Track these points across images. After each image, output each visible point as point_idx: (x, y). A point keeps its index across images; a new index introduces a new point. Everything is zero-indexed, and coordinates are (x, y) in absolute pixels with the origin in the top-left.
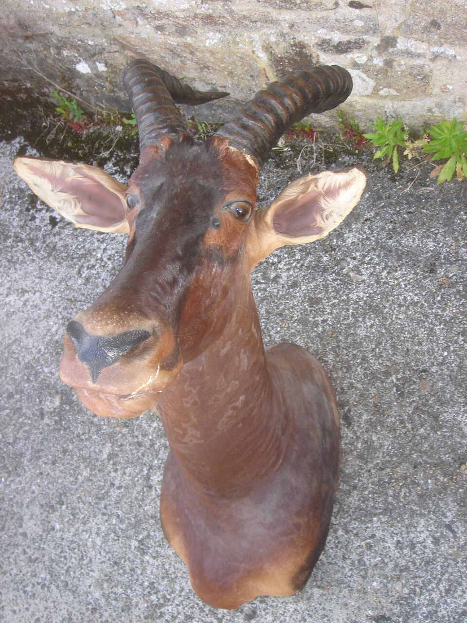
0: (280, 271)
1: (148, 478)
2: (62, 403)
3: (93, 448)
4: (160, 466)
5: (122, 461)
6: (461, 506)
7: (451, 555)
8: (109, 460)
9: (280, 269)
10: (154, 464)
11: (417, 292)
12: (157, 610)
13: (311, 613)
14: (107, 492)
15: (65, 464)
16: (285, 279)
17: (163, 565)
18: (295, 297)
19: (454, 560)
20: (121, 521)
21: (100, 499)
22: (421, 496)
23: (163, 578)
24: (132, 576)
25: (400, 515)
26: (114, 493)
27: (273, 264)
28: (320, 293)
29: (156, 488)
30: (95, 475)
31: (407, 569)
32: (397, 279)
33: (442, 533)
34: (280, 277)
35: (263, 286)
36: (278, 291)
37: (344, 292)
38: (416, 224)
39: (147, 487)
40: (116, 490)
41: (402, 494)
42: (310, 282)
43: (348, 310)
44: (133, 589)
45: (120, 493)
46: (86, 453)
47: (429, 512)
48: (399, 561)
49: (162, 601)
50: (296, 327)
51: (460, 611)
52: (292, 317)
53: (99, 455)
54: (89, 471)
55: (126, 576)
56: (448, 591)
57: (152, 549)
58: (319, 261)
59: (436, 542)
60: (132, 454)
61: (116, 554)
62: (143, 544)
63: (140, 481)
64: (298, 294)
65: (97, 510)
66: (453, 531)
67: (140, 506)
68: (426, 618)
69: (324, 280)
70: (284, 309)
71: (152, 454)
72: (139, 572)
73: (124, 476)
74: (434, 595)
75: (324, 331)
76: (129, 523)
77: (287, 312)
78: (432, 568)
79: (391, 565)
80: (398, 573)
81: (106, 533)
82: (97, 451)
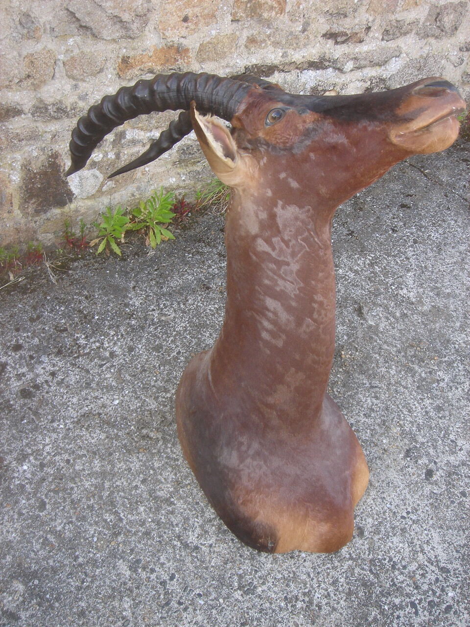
0: (109, 348)
1: (186, 546)
2: (25, 584)
3: (108, 581)
4: (184, 528)
5: (148, 559)
6: (364, 374)
7: (389, 397)
8: (136, 571)
9: (107, 347)
10: (178, 532)
11: (213, 303)
12: (312, 608)
13: (381, 491)
14: (167, 593)
15: (96, 622)
16: (120, 350)
17: (275, 578)
18: (141, 355)
19: (393, 397)
20: (207, 594)
21: (167, 604)
22: (344, 386)
23: (287, 585)
24: (266, 614)
25: (348, 403)
26: (174, 586)
27: (99, 348)
28: (155, 341)
29: (201, 544)
30: (138, 595)
31: (384, 421)
32: (194, 304)
33: (373, 392)
34: (114, 352)
35: (108, 365)
36: (124, 359)
37: (170, 330)
38: (167, 273)
39: (193, 551)
40: (171, 582)
41: (336, 393)
42: (140, 341)
43: (186, 338)
44: (280, 619)
45: (178, 580)
46: (105, 591)
47: (356, 389)
48: (377, 422)
49: (307, 599)
50: (164, 369)
51: (424, 414)
52: (154, 366)
53: (119, 579)
54: (128, 600)
55: (263, 620)
56: (409, 411)
57: (255, 580)
58: (131, 326)
59: (377, 398)
60: (150, 546)
61: (235, 618)
62: (244, 587)
63: (183, 554)
64: (141, 352)
65: (176, 614)
66: (376, 387)
67: (207, 568)
68: (419, 431)
69: (148, 334)
70: (142, 367)
71: (166, 528)
72: (268, 605)
73: (164, 566)
74: (408, 419)
75: (186, 358)
76: (214, 588)
77: (147, 366)
78: (392, 409)
79: (377, 428)
80: (384, 427)
81: (206, 617)
82: (115, 578)
